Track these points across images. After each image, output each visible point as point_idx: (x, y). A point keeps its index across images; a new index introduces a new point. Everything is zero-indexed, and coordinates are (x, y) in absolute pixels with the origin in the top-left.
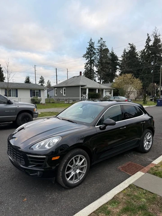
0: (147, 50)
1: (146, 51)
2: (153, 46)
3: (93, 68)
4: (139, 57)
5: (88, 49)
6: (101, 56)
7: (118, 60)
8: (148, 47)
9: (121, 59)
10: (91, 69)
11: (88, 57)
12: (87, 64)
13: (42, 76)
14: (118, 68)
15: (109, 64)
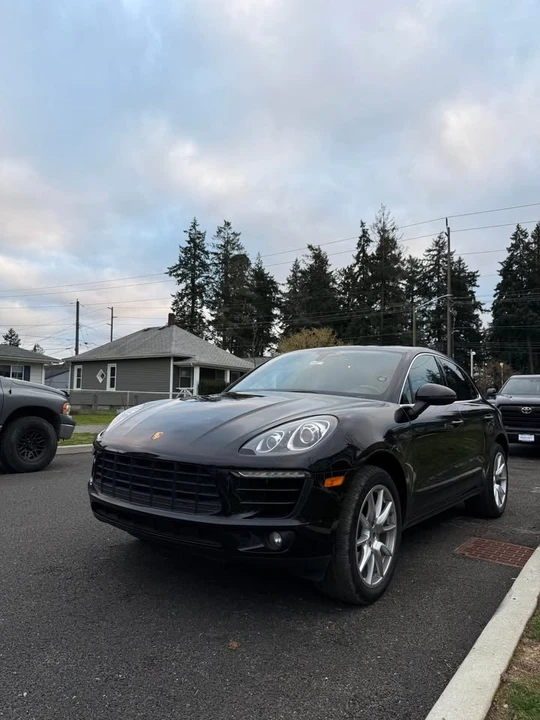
0: (360, 268)
1: (356, 269)
2: (378, 259)
3: (199, 310)
4: (336, 286)
5: (185, 251)
6: (225, 275)
7: (276, 290)
8: (363, 259)
9: (285, 289)
10: (193, 313)
11: (184, 276)
12: (181, 296)
13: (11, 331)
14: (276, 316)
15: (250, 300)
